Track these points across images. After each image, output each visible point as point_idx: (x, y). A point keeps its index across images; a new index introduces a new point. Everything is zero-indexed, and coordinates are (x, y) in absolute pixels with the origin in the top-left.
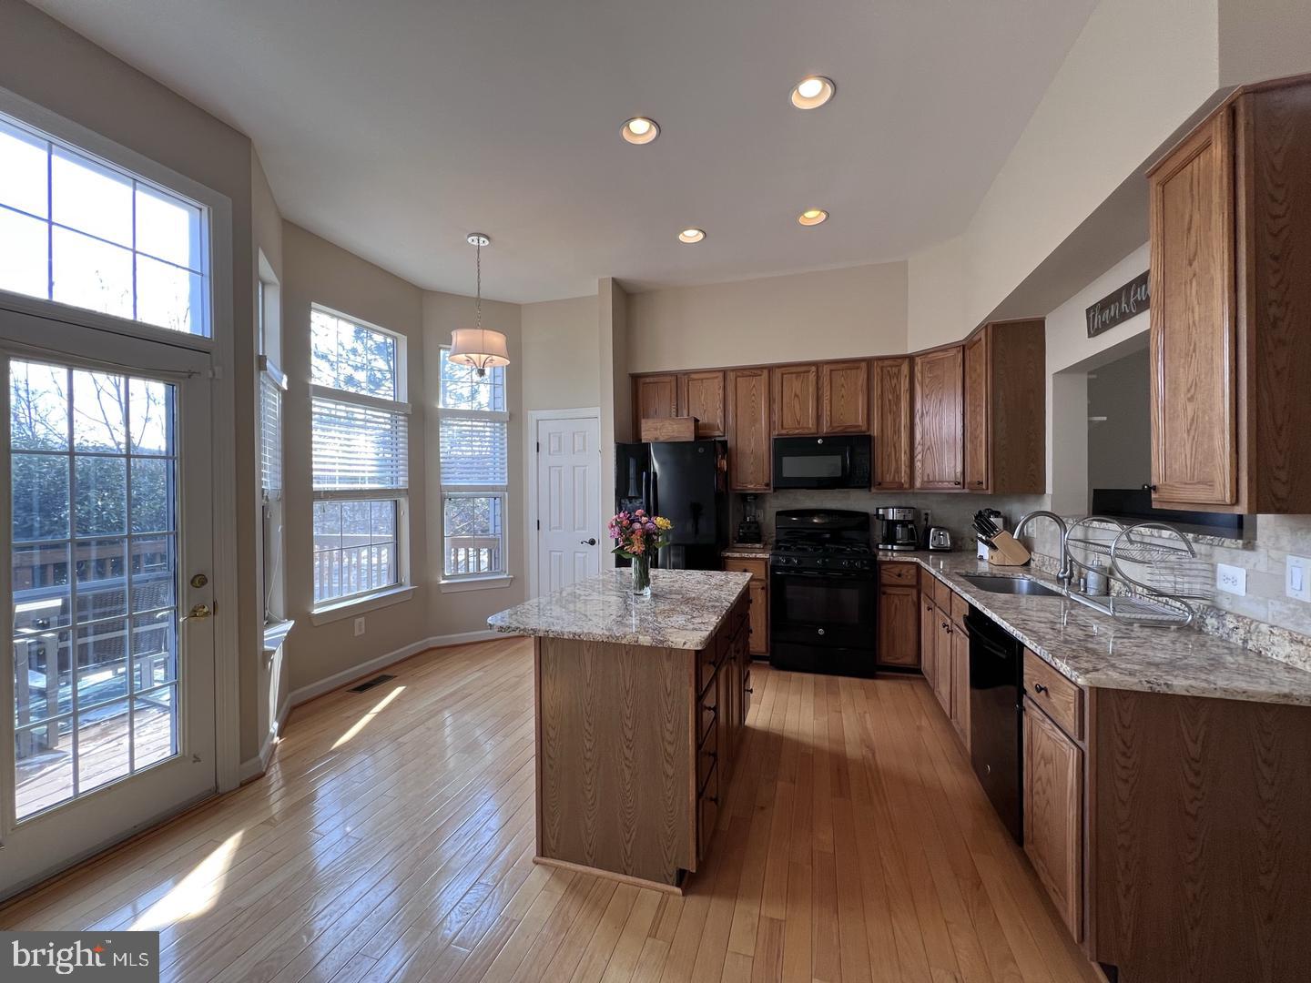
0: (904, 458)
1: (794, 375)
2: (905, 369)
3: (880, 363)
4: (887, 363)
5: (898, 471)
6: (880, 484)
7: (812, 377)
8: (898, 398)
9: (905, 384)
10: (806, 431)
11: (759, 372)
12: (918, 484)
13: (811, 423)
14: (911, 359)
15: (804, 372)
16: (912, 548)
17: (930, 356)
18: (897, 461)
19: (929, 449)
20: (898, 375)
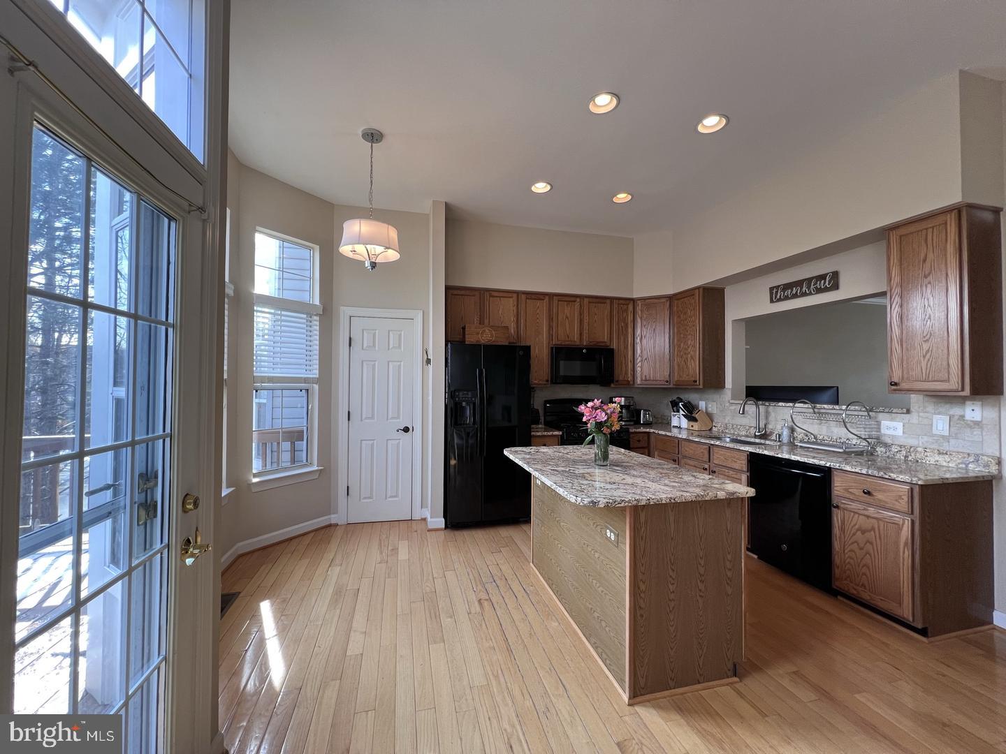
0: (630, 365)
1: (566, 303)
2: (631, 307)
3: (617, 301)
4: (621, 302)
5: (626, 373)
6: (617, 381)
7: (577, 305)
8: (627, 325)
9: (630, 318)
10: (573, 343)
11: (542, 297)
12: (639, 381)
13: (576, 338)
14: (633, 301)
15: (572, 301)
16: (632, 423)
17: (647, 301)
18: (626, 367)
19: (646, 359)
20: (626, 310)
